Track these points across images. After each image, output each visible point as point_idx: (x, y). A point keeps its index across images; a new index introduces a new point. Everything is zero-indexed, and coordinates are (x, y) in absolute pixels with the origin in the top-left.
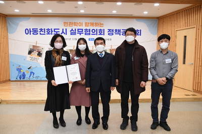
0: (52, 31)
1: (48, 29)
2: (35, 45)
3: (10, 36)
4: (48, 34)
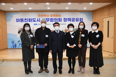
1: (29, 19)
2: (22, 28)
3: (8, 23)
4: (29, 21)
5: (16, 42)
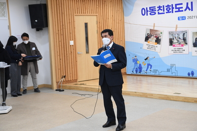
0: (173, 8)
1: (168, 6)
2: (152, 28)
3: (126, 19)
4: (168, 12)
5: (141, 61)
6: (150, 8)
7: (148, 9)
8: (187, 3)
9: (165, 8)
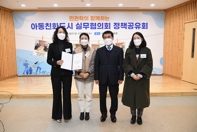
1: (54, 24)
2: (41, 40)
3: (17, 31)
4: (54, 28)
5: (31, 65)
6: (39, 24)
7: (38, 25)
8: (69, 24)
9: (52, 25)
